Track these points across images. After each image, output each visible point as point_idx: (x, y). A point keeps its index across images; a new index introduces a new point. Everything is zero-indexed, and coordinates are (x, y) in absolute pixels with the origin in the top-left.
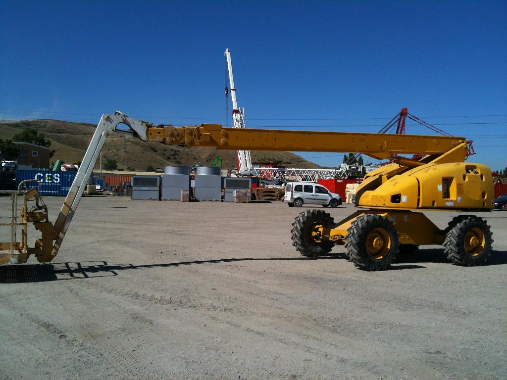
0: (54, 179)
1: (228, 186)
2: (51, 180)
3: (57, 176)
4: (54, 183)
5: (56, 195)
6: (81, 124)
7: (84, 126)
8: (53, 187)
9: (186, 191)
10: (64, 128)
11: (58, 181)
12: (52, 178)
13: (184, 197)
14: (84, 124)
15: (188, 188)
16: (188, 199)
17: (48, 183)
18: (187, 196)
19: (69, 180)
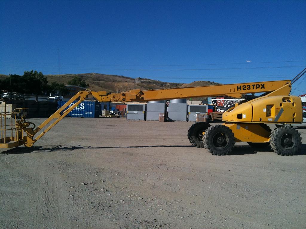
0: (81, 106)
1: (191, 111)
2: (79, 107)
3: (82, 105)
4: (81, 109)
5: (82, 117)
6: (111, 76)
7: (113, 77)
8: (80, 112)
9: (162, 114)
10: (102, 78)
11: (83, 108)
12: (80, 106)
13: (161, 118)
14: (113, 76)
15: (164, 112)
16: (163, 120)
17: (78, 109)
18: (163, 118)
19: (90, 107)
